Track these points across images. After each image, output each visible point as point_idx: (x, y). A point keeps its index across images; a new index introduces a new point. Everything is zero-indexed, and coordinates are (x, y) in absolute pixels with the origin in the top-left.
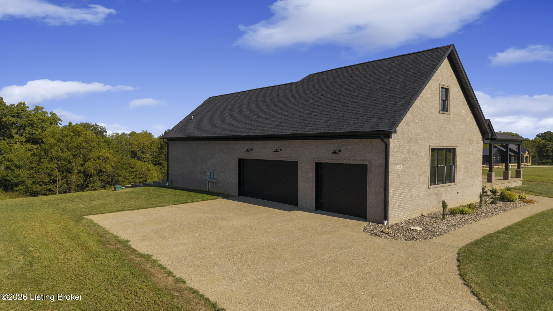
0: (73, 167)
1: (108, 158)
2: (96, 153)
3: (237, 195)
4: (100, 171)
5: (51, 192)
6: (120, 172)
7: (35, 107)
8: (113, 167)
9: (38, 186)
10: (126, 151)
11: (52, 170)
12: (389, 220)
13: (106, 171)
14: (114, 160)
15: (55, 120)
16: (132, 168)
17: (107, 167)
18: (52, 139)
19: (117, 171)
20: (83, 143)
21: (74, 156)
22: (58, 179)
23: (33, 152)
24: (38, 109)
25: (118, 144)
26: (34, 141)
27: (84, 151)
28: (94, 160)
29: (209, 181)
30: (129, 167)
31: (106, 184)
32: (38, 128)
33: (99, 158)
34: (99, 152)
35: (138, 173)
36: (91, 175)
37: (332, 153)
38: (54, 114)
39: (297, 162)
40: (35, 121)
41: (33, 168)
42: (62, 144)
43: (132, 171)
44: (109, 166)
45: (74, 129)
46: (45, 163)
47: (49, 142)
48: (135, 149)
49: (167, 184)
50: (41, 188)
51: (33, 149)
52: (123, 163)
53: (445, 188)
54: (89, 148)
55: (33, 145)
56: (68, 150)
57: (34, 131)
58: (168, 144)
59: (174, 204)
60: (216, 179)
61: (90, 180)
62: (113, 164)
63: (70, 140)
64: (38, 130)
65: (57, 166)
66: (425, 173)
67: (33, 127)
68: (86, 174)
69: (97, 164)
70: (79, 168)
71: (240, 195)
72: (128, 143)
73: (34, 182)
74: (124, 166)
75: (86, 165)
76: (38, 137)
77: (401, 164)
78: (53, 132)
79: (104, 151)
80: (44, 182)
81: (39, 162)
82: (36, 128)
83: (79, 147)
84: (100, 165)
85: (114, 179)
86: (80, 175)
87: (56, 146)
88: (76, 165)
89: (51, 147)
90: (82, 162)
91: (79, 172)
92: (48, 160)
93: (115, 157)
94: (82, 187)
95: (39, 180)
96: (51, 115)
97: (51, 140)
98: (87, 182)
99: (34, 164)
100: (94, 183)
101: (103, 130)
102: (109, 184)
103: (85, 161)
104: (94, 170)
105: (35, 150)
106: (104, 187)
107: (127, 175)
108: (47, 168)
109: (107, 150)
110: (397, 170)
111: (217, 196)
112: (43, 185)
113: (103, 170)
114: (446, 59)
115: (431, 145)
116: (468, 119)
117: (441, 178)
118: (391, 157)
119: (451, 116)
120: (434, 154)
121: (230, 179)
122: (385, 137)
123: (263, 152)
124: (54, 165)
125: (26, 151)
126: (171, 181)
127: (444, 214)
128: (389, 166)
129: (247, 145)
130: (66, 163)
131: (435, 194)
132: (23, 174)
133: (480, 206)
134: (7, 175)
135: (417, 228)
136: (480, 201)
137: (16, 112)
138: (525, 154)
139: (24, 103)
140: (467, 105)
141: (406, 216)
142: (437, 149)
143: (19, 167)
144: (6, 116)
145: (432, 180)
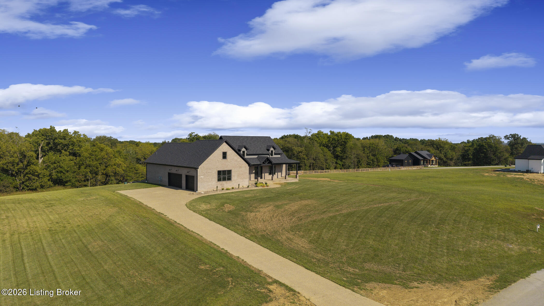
0: (99, 170)
1: (120, 164)
2: (113, 161)
4: (115, 173)
5: (86, 186)
6: (129, 174)
8: (123, 170)
9: (78, 183)
10: (133, 158)
11: (87, 173)
13: (119, 173)
14: (124, 166)
15: (86, 139)
16: (137, 171)
17: (120, 170)
19: (126, 173)
21: (100, 164)
22: (90, 178)
23: (74, 162)
24: (75, 133)
25: (127, 153)
26: (74, 154)
27: (106, 160)
28: (112, 166)
29: (160, 181)
30: (134, 170)
31: (119, 181)
33: (115, 165)
34: (115, 161)
35: (140, 174)
36: (110, 176)
37: (187, 172)
38: (85, 135)
39: (182, 174)
40: (75, 142)
42: (93, 156)
43: (137, 173)
44: (121, 170)
46: (83, 169)
47: (84, 155)
48: (139, 157)
49: (146, 182)
50: (80, 184)
51: (74, 160)
52: (130, 168)
53: (226, 182)
54: (109, 159)
55: (74, 157)
56: (97, 160)
57: (75, 148)
59: (144, 188)
60: (162, 180)
61: (109, 179)
62: (124, 168)
64: (77, 148)
66: (214, 178)
67: (74, 145)
68: (107, 175)
69: (114, 169)
70: (103, 171)
71: (169, 185)
72: (134, 152)
73: (76, 180)
74: (131, 170)
76: (77, 152)
77: (203, 176)
79: (118, 160)
80: (82, 181)
81: (79, 168)
82: (76, 146)
83: (103, 158)
84: (115, 169)
85: (125, 178)
86: (103, 176)
87: (89, 158)
88: (101, 169)
89: (86, 158)
90: (105, 168)
91: (103, 174)
92: (84, 167)
93: (125, 163)
94: (105, 183)
95: (79, 179)
96: (84, 137)
97: (86, 154)
98: (107, 180)
99: (76, 170)
100: (111, 181)
101: (115, 140)
102: (121, 182)
103: (106, 167)
104: (112, 172)
106: (118, 183)
107: (134, 175)
108: (84, 172)
109: (120, 159)
110: (201, 177)
111: (160, 186)
113: (117, 172)
114: (224, 143)
115: (217, 169)
116: (239, 160)
117: (224, 179)
118: (198, 174)
119: (229, 160)
120: (219, 172)
121: (166, 179)
122: (196, 169)
123: (174, 171)
124: (88, 170)
125: (69, 161)
126: (148, 180)
127: (217, 190)
128: (198, 176)
129: (170, 168)
130: (95, 168)
131: (220, 184)
132: (70, 175)
133: (239, 188)
134: (61, 177)
135: (203, 193)
136: (239, 186)
137: (63, 136)
138: (431, 158)
139: (67, 129)
140: (238, 156)
141: (206, 190)
142: (221, 171)
143: (68, 171)
144: (57, 139)
145: (219, 180)
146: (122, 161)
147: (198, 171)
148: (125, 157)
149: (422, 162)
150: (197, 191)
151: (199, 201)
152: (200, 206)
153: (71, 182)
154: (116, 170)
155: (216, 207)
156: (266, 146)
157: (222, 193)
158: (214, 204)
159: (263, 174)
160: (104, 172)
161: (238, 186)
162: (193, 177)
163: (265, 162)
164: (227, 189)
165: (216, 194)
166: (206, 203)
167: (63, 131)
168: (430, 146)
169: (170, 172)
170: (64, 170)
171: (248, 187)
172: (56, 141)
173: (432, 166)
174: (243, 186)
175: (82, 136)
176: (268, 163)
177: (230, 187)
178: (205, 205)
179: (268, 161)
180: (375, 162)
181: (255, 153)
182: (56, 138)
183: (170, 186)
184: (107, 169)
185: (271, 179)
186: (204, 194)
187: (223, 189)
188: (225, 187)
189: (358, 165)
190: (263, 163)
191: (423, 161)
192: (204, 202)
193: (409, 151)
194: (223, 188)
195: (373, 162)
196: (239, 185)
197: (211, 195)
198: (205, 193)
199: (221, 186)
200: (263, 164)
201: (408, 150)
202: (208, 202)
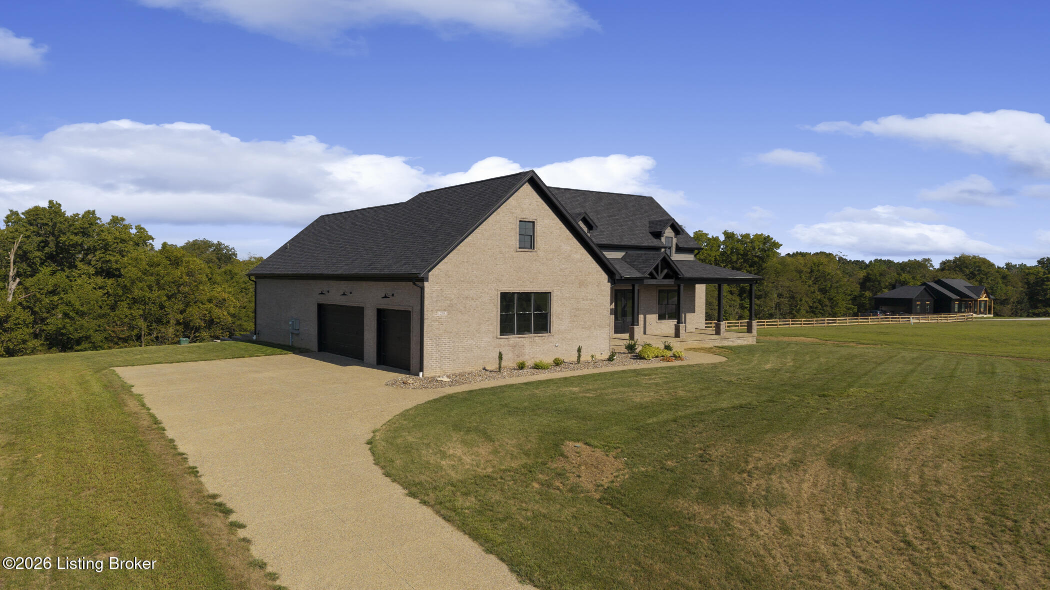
0: (167, 314)
1: (225, 300)
2: (207, 291)
3: (317, 350)
4: (210, 322)
6: (245, 323)
7: (111, 218)
8: (233, 315)
11: (133, 318)
12: (424, 371)
13: (220, 320)
14: (234, 304)
15: (143, 238)
17: (223, 315)
18: (134, 269)
19: (239, 322)
20: (184, 276)
21: (169, 298)
22: (143, 333)
23: (106, 291)
24: (115, 220)
26: (108, 273)
27: (187, 289)
28: (202, 304)
29: (292, 333)
32: (115, 251)
33: (210, 301)
34: (211, 291)
36: (196, 328)
37: (383, 298)
38: (142, 228)
39: (363, 308)
40: (110, 242)
41: (104, 315)
42: (150, 278)
44: (226, 314)
45: (170, 254)
46: (123, 309)
47: (129, 275)
49: (255, 338)
51: (106, 286)
53: (531, 340)
54: (193, 285)
55: (106, 279)
56: (161, 287)
57: (108, 257)
58: (255, 282)
60: (298, 330)
61: (196, 337)
62: (233, 311)
63: (162, 272)
64: (114, 256)
65: (141, 312)
66: (489, 321)
67: (106, 250)
69: (206, 310)
70: (177, 316)
71: (321, 349)
73: (106, 338)
75: (188, 312)
76: (115, 266)
77: (445, 310)
78: (136, 259)
79: (219, 289)
80: (120, 339)
81: (113, 308)
82: (111, 252)
83: (178, 283)
84: (210, 312)
87: (141, 282)
88: (173, 310)
89: (133, 282)
90: (182, 307)
91: (178, 323)
92: (128, 304)
95: (113, 334)
96: (136, 231)
97: (131, 272)
99: (106, 310)
101: (230, 252)
103: (187, 305)
104: (201, 319)
105: (108, 288)
108: (126, 316)
110: (438, 316)
111: (290, 351)
112: (120, 342)
114: (525, 186)
115: (500, 288)
116: (578, 256)
117: (524, 329)
118: (426, 303)
119: (540, 253)
120: (507, 299)
121: (310, 329)
122: (418, 281)
123: (336, 295)
124: (137, 312)
125: (95, 288)
126: (258, 334)
127: (500, 367)
128: (425, 313)
129: (323, 285)
130: (155, 308)
131: (509, 345)
132: (88, 324)
133: (579, 362)
134: (64, 327)
135: (446, 379)
136: (579, 356)
137: (81, 226)
138: (979, 296)
139: (94, 211)
140: (575, 240)
141: (455, 369)
142: (514, 293)
143: (82, 314)
144: (65, 234)
145: (506, 328)
146: (229, 293)
147: (426, 290)
148: (243, 286)
149: (956, 306)
150: (421, 370)
151: (432, 418)
152: (444, 455)
153: (90, 342)
154: (213, 313)
155: (524, 460)
156: (646, 222)
157: (526, 384)
158: (510, 443)
159: (641, 317)
160: (180, 317)
161: (577, 354)
162: (406, 316)
163: (657, 273)
164: (537, 367)
165: (500, 387)
166: (468, 431)
167: (83, 216)
168: (955, 270)
169: (324, 300)
170: (73, 310)
171: (611, 359)
172: (63, 238)
173: (981, 316)
174: (592, 356)
175: (133, 231)
176: (666, 277)
177: (548, 360)
178: (464, 443)
179: (665, 271)
180: (827, 306)
181: (616, 242)
182: (62, 232)
183: (322, 353)
184: (189, 309)
185: (672, 332)
186: (452, 384)
187: (521, 366)
188: (527, 357)
189: (792, 313)
190: (652, 276)
191: (958, 304)
192: (457, 427)
193: (906, 280)
194: (520, 360)
195: (823, 307)
196: (579, 350)
197: (482, 391)
198: (457, 379)
199: (513, 352)
200: (652, 280)
201: (904, 280)
202: (477, 430)
